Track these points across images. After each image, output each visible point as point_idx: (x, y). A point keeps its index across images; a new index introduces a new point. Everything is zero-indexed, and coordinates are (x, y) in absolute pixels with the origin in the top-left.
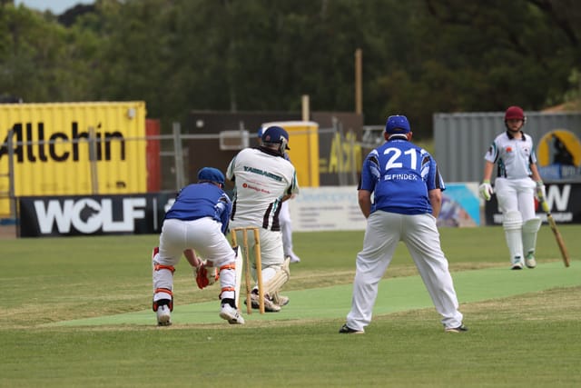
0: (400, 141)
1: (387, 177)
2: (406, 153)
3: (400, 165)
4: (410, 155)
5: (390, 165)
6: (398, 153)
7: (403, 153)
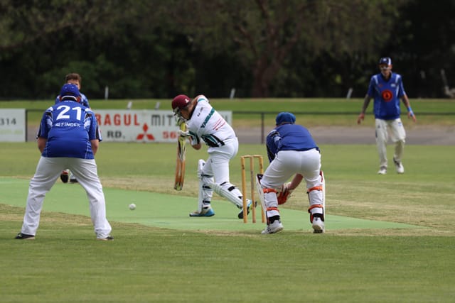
0: (71, 102)
1: (58, 125)
2: (73, 109)
3: (68, 117)
4: (76, 111)
5: (60, 117)
6: (68, 108)
7: (71, 109)
